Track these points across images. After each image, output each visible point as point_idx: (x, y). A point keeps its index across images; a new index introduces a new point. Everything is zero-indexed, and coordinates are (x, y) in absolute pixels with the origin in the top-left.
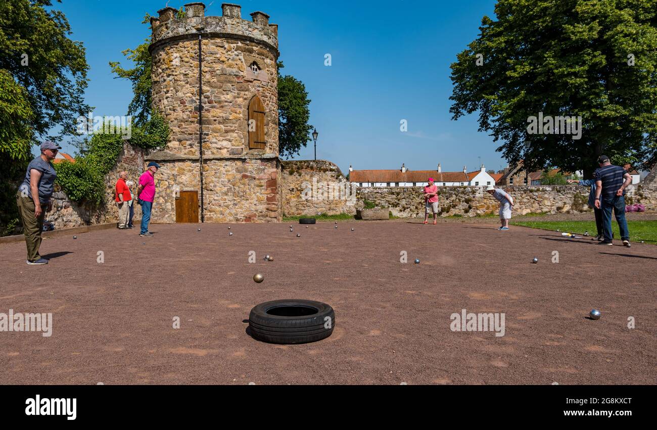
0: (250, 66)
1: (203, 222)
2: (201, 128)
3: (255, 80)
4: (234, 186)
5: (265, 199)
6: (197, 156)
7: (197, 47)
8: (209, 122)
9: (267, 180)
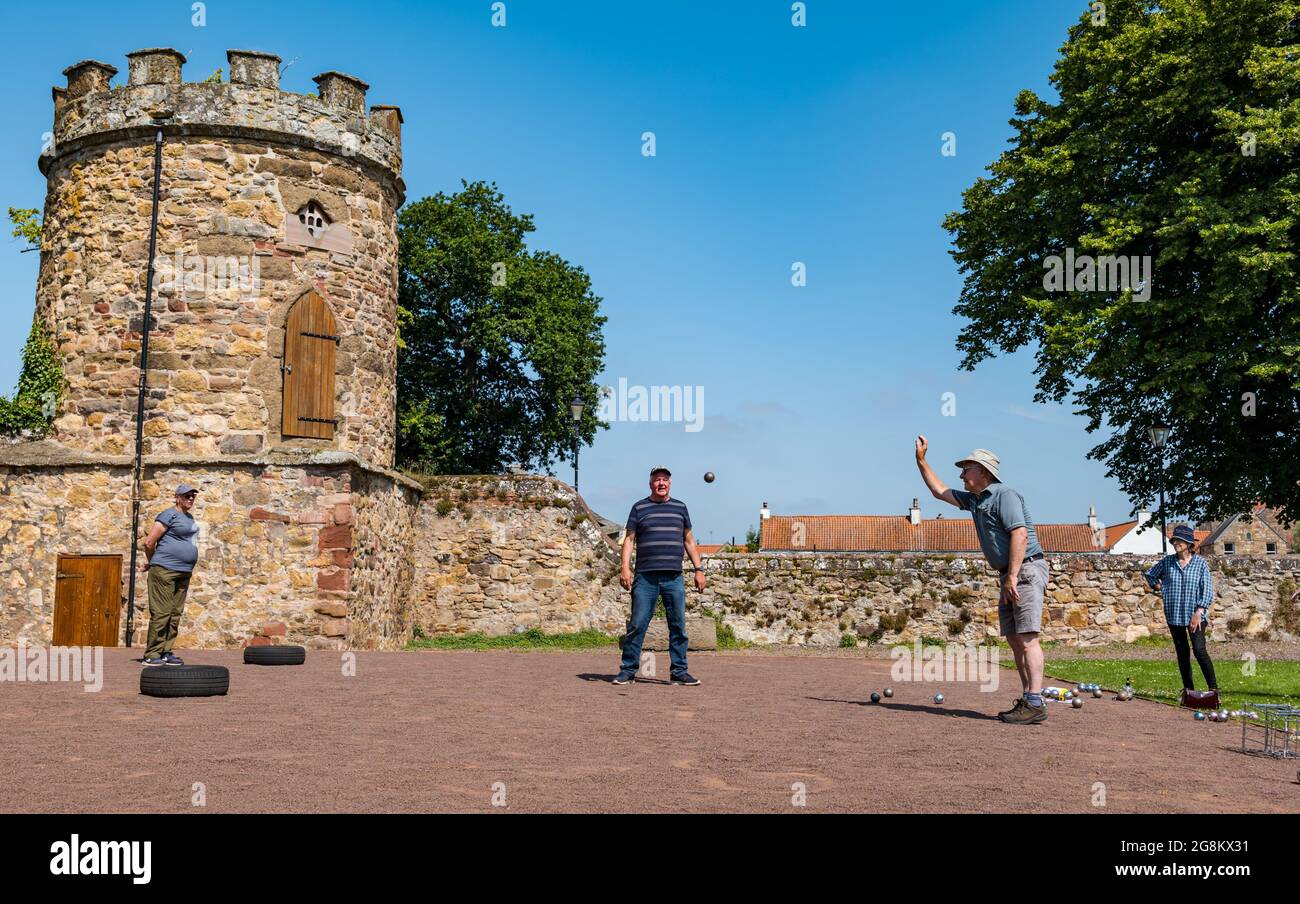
0: (299, 212)
1: (128, 645)
2: (144, 378)
3: (311, 249)
4: (225, 541)
5: (314, 583)
6: (128, 455)
7: (150, 161)
8: (167, 363)
9: (321, 526)
